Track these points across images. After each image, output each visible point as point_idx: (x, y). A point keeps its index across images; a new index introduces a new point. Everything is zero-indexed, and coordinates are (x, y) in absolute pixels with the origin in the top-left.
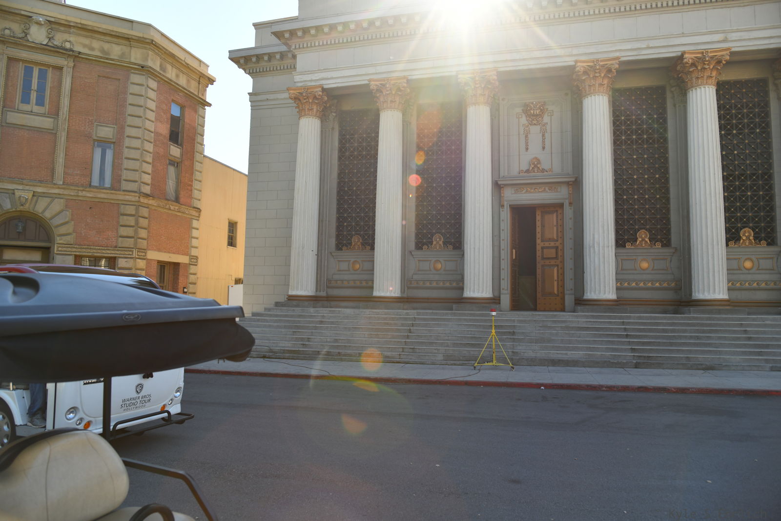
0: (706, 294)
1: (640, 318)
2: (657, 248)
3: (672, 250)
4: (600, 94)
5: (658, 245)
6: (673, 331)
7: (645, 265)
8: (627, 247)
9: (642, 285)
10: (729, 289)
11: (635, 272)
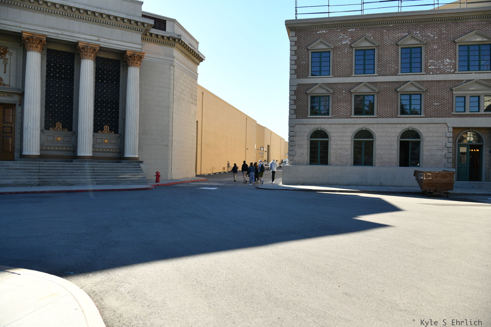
0: (82, 153)
1: (49, 164)
2: (66, 131)
3: (72, 133)
4: (36, 52)
5: (66, 130)
6: (62, 170)
7: (59, 139)
8: (50, 130)
9: (57, 148)
10: (93, 152)
11: (54, 142)
